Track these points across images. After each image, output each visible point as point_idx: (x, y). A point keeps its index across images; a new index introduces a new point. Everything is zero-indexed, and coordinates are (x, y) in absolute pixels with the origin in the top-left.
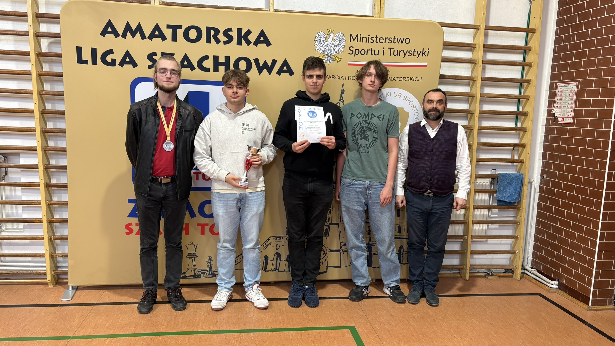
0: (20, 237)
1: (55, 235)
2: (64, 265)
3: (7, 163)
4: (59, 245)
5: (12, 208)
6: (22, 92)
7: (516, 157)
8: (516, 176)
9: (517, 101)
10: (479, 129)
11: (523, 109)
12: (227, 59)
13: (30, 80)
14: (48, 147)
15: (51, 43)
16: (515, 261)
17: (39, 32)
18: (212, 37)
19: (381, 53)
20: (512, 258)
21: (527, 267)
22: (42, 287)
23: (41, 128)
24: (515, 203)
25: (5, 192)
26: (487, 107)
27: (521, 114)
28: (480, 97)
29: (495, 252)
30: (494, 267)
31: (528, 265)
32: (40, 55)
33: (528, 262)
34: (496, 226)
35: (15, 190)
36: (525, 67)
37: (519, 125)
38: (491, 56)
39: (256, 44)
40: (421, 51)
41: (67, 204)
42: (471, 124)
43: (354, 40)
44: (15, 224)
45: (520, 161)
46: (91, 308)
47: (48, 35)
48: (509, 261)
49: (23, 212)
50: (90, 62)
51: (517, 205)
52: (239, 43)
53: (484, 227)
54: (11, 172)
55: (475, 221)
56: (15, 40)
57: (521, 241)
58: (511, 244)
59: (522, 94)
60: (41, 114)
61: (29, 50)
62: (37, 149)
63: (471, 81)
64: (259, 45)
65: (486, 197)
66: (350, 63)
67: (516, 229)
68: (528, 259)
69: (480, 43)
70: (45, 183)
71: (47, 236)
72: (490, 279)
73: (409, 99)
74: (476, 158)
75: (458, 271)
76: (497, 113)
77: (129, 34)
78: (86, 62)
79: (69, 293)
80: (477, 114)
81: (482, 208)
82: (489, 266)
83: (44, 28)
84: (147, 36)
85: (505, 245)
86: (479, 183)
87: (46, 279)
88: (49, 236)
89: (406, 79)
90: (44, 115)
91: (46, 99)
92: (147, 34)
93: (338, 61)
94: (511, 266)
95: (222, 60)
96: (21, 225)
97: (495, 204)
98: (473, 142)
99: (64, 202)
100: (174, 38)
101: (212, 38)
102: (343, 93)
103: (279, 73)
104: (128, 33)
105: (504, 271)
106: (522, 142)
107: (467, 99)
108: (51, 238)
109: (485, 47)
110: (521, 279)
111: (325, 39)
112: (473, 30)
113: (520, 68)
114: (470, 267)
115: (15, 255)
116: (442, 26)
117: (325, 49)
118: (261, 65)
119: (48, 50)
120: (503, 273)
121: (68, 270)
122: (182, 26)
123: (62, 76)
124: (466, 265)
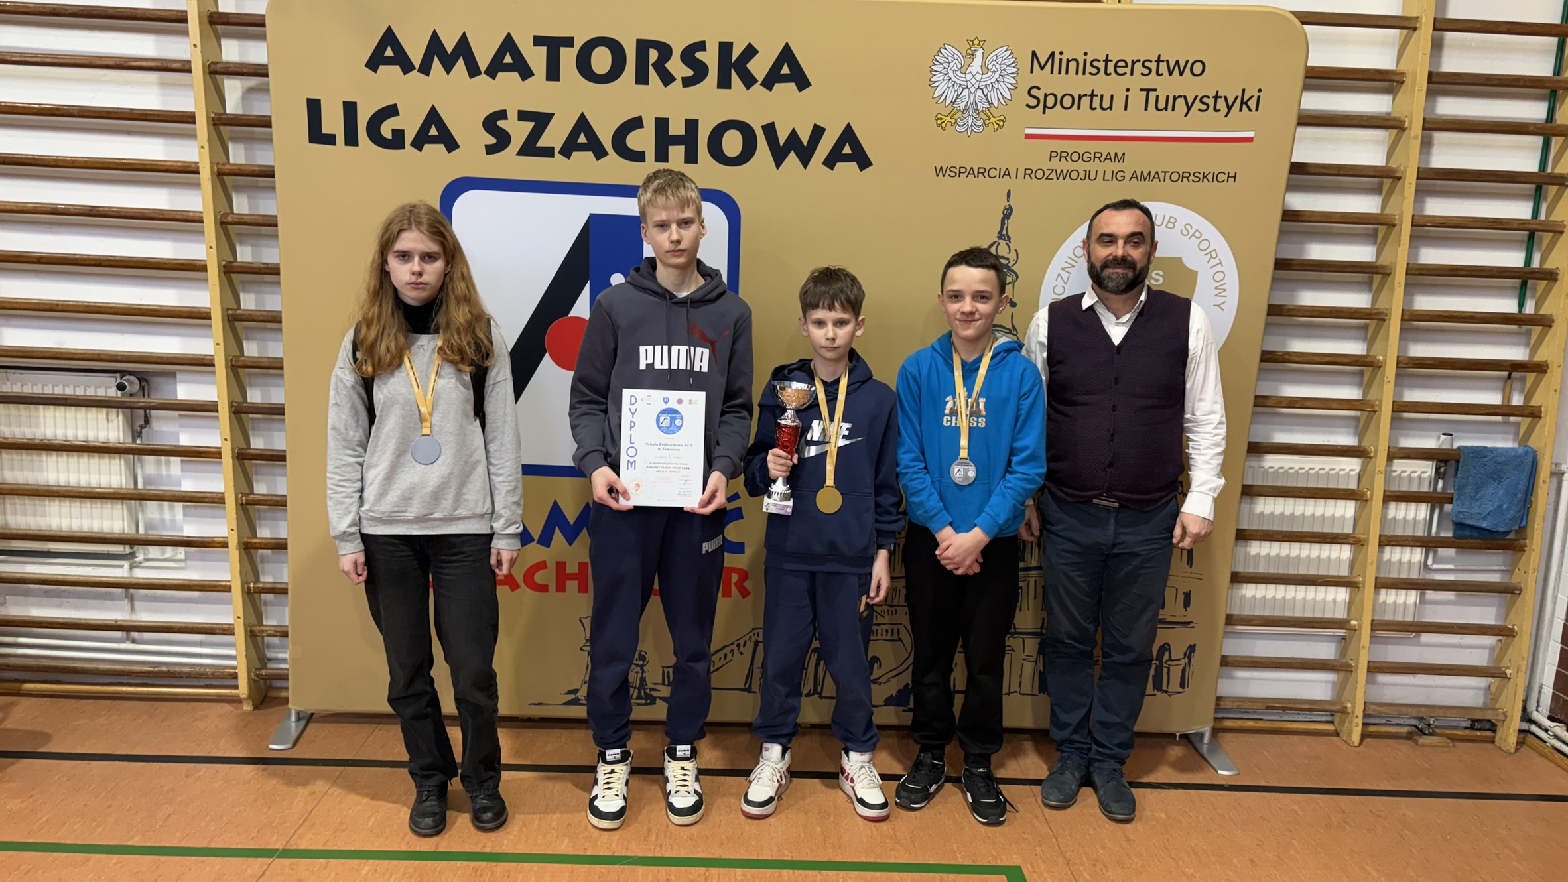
0: (175, 582)
1: (262, 579)
2: (281, 655)
3: (149, 396)
4: (272, 604)
5: (161, 508)
6: (177, 217)
7: (1517, 400)
8: (1517, 456)
9: (1526, 238)
10: (1406, 317)
11: (1543, 261)
12: (692, 126)
13: (197, 185)
14: (242, 359)
15: (250, 91)
16: (1502, 698)
17: (217, 63)
18: (651, 69)
19: (1119, 103)
20: (1493, 689)
21: (1536, 716)
22: (227, 707)
23: (225, 310)
24: (1508, 532)
25: (142, 467)
26: (1432, 256)
27: (1537, 275)
28: (1412, 225)
29: (1441, 669)
30: (1437, 712)
31: (1540, 709)
32: (221, 122)
33: (1542, 699)
34: (1450, 595)
35: (168, 463)
36: (1554, 139)
37: (1529, 308)
38: (1449, 107)
39: (769, 82)
40: (1237, 97)
41: (286, 501)
42: (1380, 305)
43: (1042, 68)
44: (169, 549)
45: (1527, 412)
46: (338, 773)
47: (238, 70)
48: (1486, 696)
49: (187, 518)
50: (340, 138)
51: (1518, 540)
52: (724, 82)
53: (1412, 597)
54: (158, 418)
55: (1383, 581)
56: (162, 84)
57: (1523, 643)
58: (1492, 649)
59: (1543, 216)
60: (225, 272)
61: (192, 110)
62: (216, 363)
63: (1385, 180)
64: (777, 85)
65: (1421, 511)
66: (1029, 131)
67: (1508, 609)
68: (1540, 692)
69: (1418, 69)
70: (233, 449)
71: (239, 582)
72: (1423, 745)
73: (1197, 235)
74: (1394, 402)
75: (1329, 718)
76: (1464, 273)
77: (436, 63)
78: (330, 140)
79: (289, 728)
80: (1400, 276)
81: (1407, 543)
82: (1423, 709)
83: (232, 51)
84: (483, 69)
85: (1473, 650)
86: (1398, 472)
87: (236, 687)
88: (244, 583)
89: (1190, 179)
90: (233, 276)
91: (239, 235)
92: (483, 62)
93: (996, 126)
94: (1490, 712)
95: (677, 128)
96: (181, 552)
97: (1448, 534)
98: (1385, 356)
99: (279, 499)
100: (553, 73)
101: (652, 71)
102: (1007, 213)
103: (830, 162)
104: (436, 61)
105: (1467, 724)
106: (1538, 358)
107: (1371, 232)
108: (249, 588)
109: (1434, 79)
110: (1517, 750)
111: (959, 66)
112: (1398, 31)
113: (1539, 140)
114: (1365, 709)
115: (162, 627)
116: (1304, 23)
117: (959, 95)
118: (782, 142)
119: (244, 108)
120: (1466, 728)
121: (287, 670)
122: (572, 39)
123: (273, 176)
124: (1354, 704)
